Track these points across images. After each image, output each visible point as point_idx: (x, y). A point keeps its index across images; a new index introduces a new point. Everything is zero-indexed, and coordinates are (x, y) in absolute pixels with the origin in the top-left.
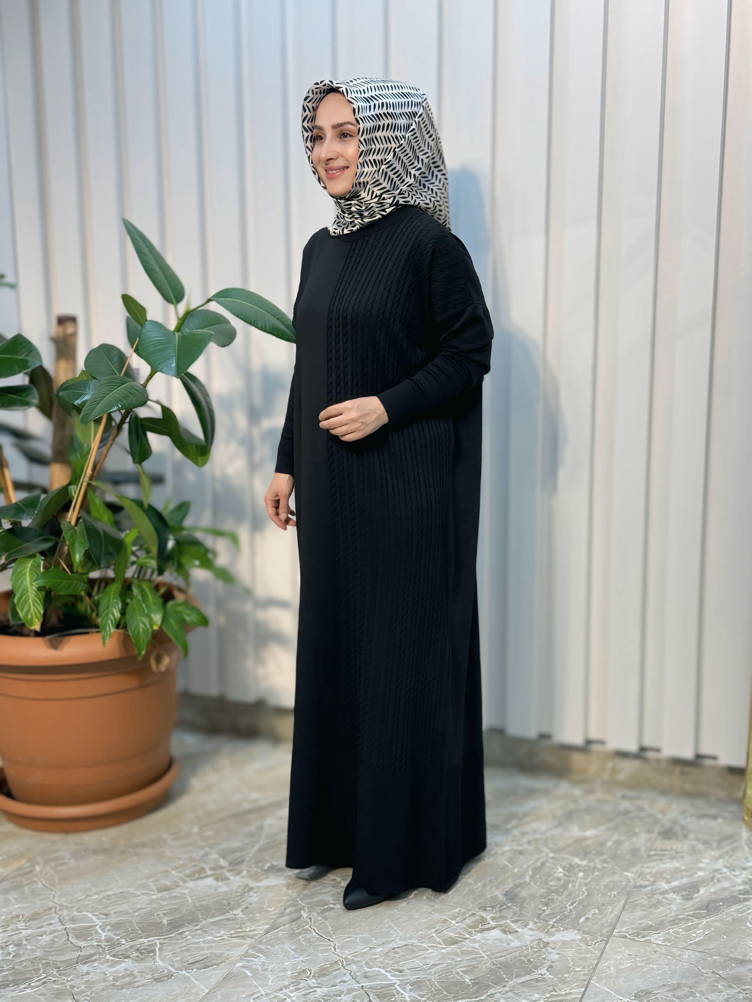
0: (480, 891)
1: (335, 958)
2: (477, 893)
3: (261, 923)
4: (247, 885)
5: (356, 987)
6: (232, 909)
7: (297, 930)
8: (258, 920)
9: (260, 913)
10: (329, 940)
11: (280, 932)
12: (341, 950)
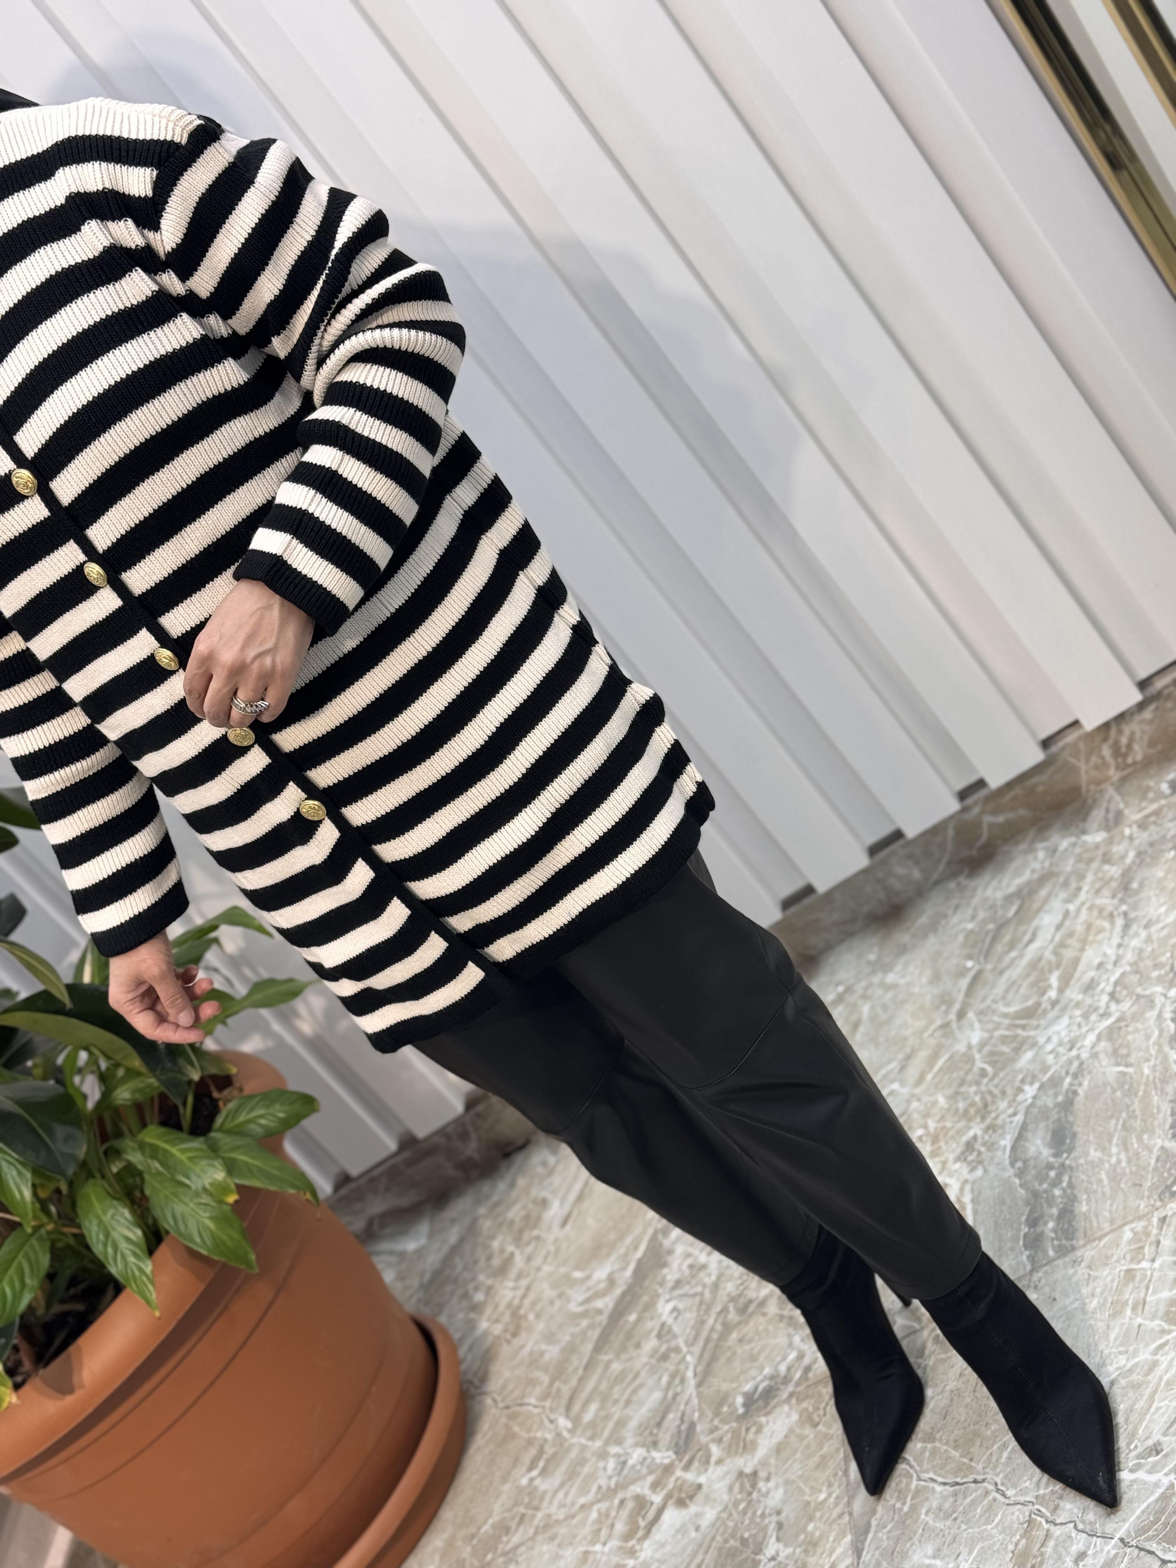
0: (1129, 1162)
1: (1019, 1514)
2: (1128, 1170)
3: (831, 1539)
4: (741, 1474)
5: (1113, 1552)
6: (759, 1550)
7: (904, 1504)
8: (821, 1536)
9: (811, 1519)
10: (975, 1481)
11: (880, 1535)
12: (1014, 1486)
